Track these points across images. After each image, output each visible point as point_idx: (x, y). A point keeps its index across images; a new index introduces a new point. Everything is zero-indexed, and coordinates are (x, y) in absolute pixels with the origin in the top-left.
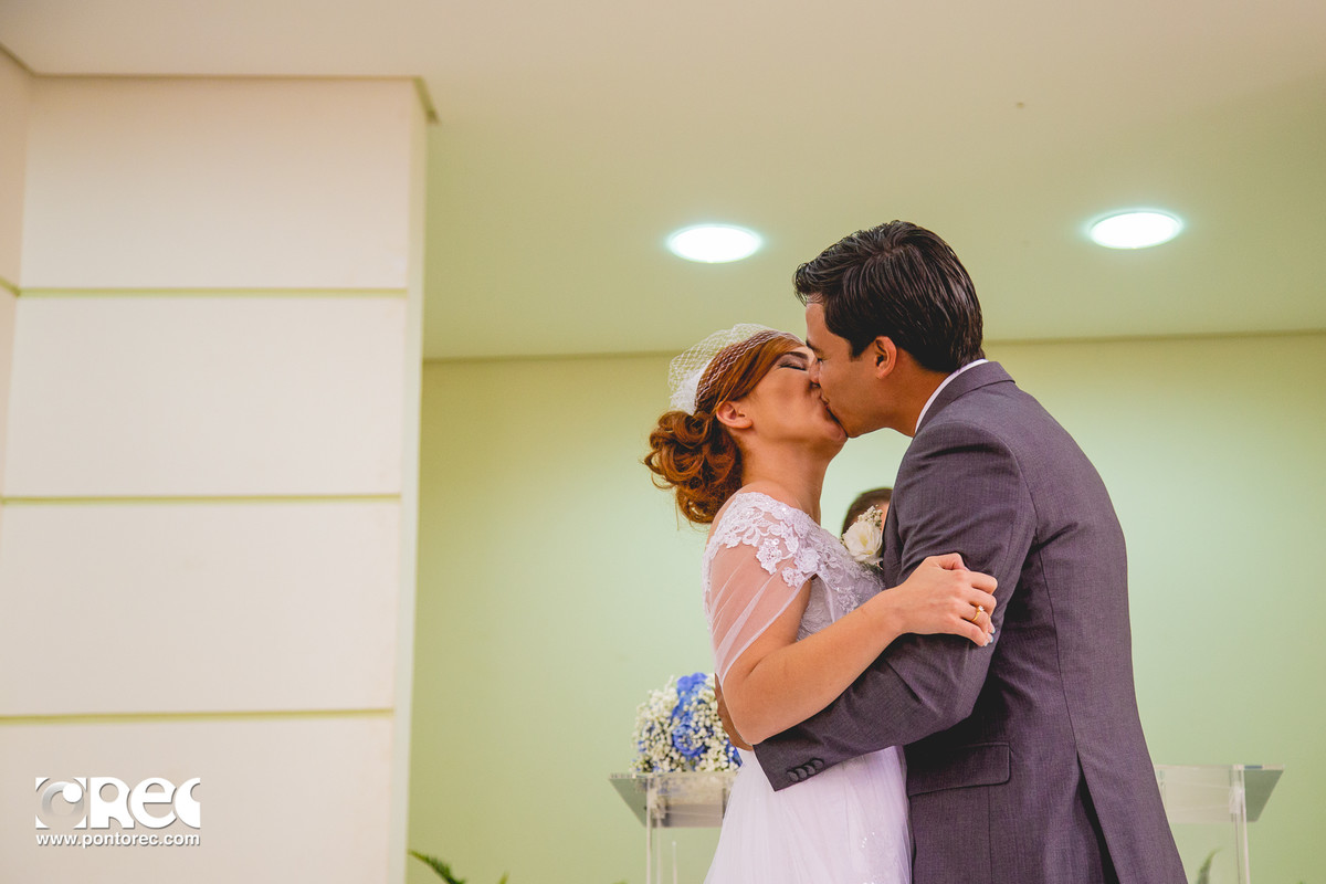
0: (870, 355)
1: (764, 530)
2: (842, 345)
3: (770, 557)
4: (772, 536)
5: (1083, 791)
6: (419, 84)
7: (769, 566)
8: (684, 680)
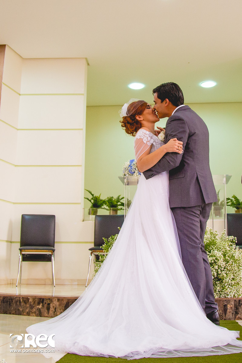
0: (164, 102)
1: (144, 136)
2: (160, 101)
3: (145, 140)
4: (146, 137)
5: (197, 178)
6: (86, 59)
7: (145, 142)
8: (131, 161)
